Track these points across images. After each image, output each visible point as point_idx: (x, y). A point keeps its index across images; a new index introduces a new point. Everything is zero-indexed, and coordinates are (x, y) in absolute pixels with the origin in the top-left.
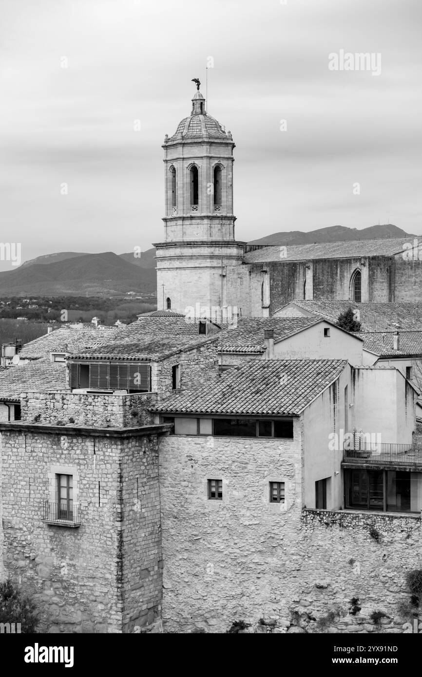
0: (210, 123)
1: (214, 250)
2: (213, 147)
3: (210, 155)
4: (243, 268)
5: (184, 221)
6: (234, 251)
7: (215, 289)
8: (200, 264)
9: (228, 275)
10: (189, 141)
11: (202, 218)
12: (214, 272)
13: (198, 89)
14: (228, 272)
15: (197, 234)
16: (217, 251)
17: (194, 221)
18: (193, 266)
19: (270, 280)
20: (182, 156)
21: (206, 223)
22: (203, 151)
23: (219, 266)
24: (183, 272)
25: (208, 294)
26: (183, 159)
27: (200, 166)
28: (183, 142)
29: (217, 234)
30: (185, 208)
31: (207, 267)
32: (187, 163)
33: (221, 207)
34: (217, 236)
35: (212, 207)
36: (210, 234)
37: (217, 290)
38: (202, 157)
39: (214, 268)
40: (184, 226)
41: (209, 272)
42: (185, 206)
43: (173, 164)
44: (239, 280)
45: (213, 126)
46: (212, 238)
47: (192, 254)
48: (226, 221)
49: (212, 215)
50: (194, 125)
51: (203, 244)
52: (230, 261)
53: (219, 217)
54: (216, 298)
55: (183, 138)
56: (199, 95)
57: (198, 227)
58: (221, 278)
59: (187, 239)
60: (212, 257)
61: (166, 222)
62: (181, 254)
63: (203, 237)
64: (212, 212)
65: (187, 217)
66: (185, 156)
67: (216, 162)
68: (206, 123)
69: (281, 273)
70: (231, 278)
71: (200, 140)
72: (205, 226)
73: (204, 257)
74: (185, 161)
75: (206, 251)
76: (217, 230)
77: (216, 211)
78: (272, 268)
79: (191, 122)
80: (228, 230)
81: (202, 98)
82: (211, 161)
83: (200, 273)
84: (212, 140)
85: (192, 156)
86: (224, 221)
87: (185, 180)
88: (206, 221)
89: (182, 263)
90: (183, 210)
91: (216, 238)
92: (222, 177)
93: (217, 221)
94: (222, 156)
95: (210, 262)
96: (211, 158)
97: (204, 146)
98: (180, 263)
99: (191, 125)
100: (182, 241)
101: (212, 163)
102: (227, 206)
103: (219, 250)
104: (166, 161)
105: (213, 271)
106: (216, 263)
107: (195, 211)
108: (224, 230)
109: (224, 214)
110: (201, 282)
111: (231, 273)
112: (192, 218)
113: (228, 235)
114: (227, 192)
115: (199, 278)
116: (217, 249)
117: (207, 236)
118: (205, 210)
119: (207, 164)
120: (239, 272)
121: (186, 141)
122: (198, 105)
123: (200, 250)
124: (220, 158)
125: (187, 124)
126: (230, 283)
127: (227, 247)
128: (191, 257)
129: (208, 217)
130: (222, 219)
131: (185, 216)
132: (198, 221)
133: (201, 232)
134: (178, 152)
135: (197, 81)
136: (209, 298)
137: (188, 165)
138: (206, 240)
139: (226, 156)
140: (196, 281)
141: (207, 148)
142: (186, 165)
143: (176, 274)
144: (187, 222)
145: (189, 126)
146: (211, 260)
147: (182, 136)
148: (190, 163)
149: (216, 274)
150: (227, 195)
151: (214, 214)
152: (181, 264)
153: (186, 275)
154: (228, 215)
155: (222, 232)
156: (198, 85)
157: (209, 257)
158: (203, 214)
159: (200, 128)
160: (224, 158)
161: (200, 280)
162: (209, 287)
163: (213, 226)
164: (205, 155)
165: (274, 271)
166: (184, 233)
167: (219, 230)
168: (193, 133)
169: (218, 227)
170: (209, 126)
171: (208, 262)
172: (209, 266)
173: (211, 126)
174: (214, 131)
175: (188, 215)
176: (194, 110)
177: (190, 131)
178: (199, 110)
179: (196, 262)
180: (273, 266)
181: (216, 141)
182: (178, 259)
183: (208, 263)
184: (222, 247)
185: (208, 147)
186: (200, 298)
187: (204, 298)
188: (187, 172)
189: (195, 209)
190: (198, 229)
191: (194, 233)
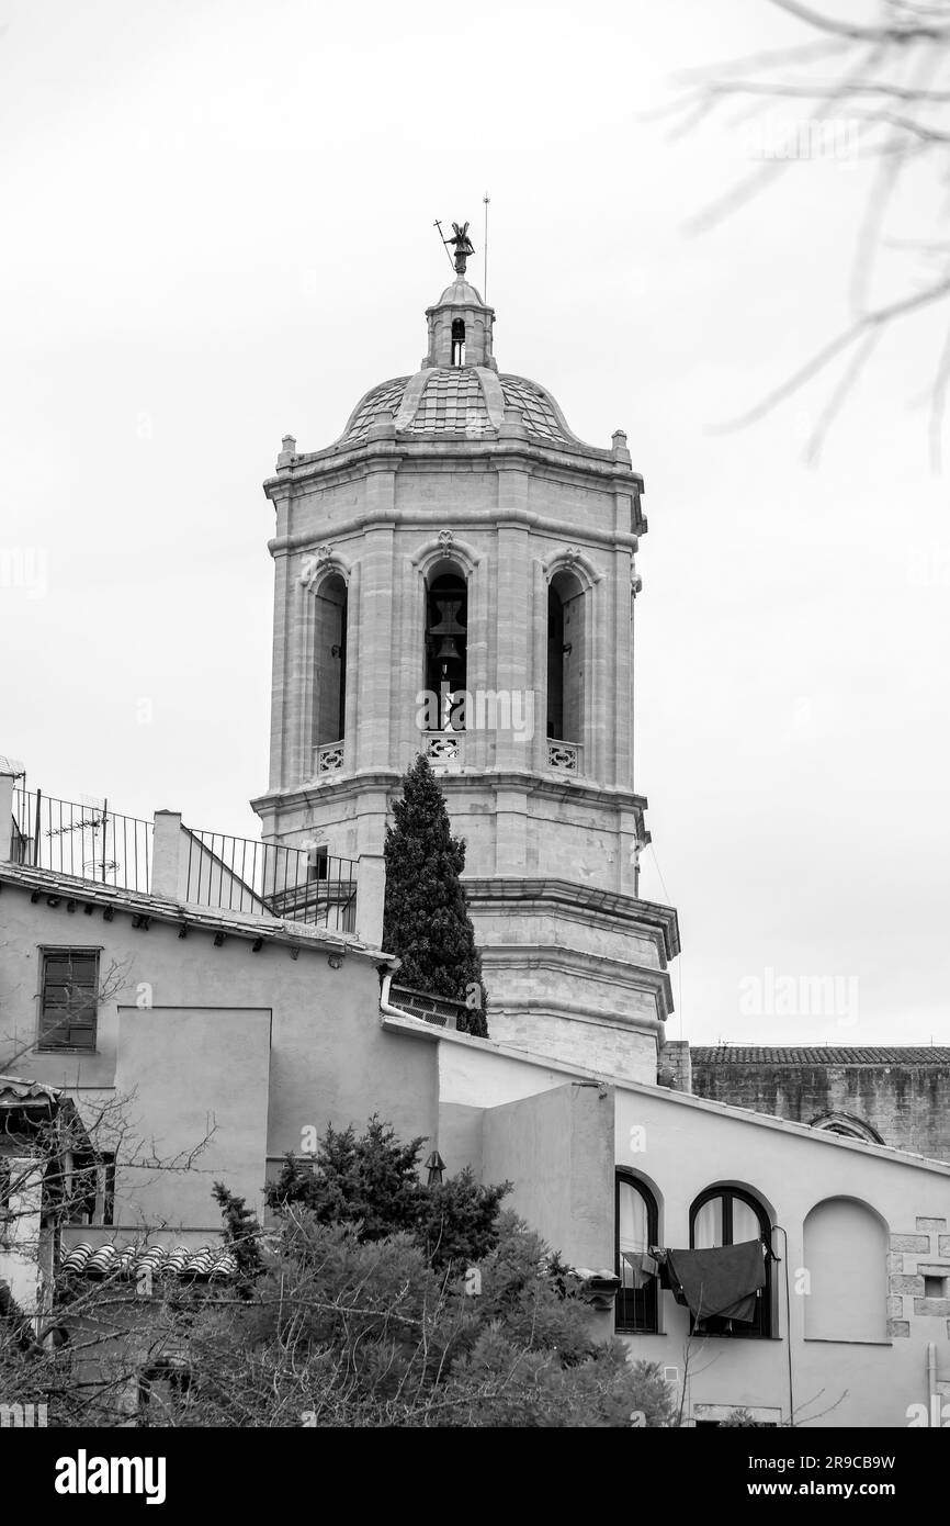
5: (534, 802)
17: (572, 811)
40: (534, 824)
57: (590, 843)
132: (593, 815)
137: (546, 556)
144: (544, 808)
166: (531, 854)
179: (607, 996)
189: (558, 758)
190: (591, 849)
191: (574, 863)
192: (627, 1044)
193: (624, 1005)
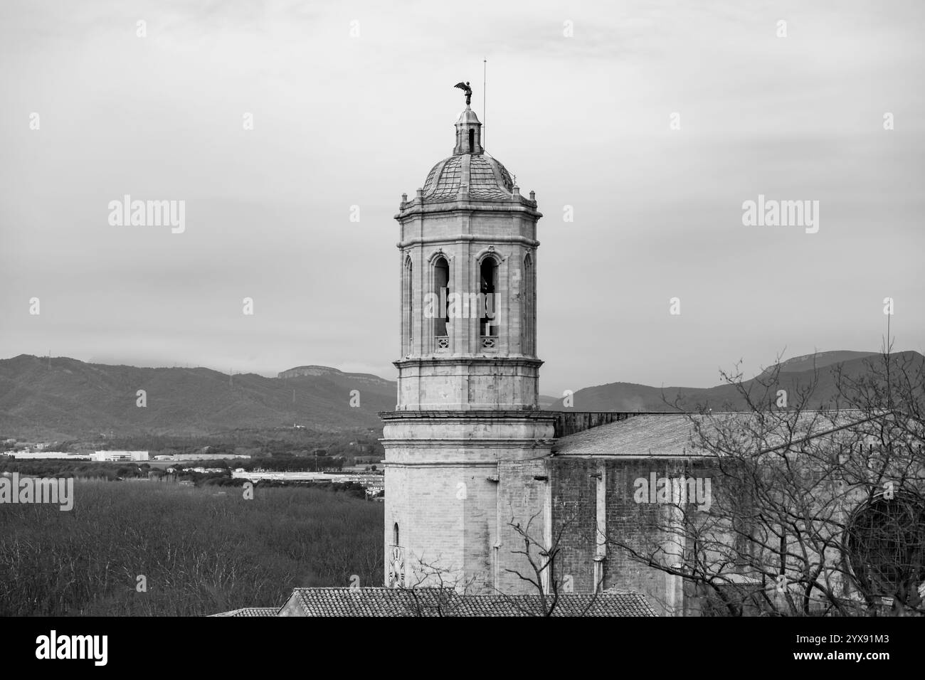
0: (481, 171)
1: (475, 430)
2: (479, 220)
3: (470, 236)
4: (537, 466)
5: (423, 369)
6: (520, 431)
7: (476, 508)
8: (447, 456)
9: (501, 481)
10: (433, 208)
11: (453, 363)
12: (474, 474)
13: (468, 103)
14: (502, 474)
15: (445, 396)
16: (482, 431)
17: (439, 369)
18: (432, 461)
19: (553, 497)
20: (419, 239)
21: (460, 373)
22: (455, 227)
23: (486, 460)
24: (415, 472)
25: (461, 519)
26: (423, 243)
27: (451, 257)
28: (421, 210)
29: (486, 395)
30: (425, 343)
31: (458, 464)
32: (430, 251)
33: (496, 340)
34: (484, 398)
35: (474, 342)
36: (469, 396)
37: (482, 510)
38: (455, 240)
39: (473, 465)
40: (423, 379)
41: (463, 474)
42: (425, 337)
43: (410, 254)
44: (528, 490)
45: (487, 176)
46: (472, 404)
47: (433, 436)
48: (506, 369)
49: (473, 357)
50: (450, 175)
51: (450, 416)
52: (511, 451)
53: (487, 362)
54: (477, 528)
55: (423, 201)
56: (468, 116)
57: (446, 382)
58: (489, 486)
59: (428, 405)
60: (469, 443)
61: (400, 369)
62: (412, 436)
63: (455, 401)
64: (473, 349)
65: (427, 361)
66: (425, 239)
67: (485, 248)
68: (472, 171)
69: (579, 482)
70: (510, 487)
71: (450, 206)
72: (459, 380)
73: (453, 443)
74: (425, 249)
75: (457, 431)
76: (484, 387)
77: (485, 349)
78: (557, 473)
79: (446, 170)
80: (510, 387)
81: (475, 121)
82: (474, 247)
83: (445, 476)
84: (474, 206)
85: (437, 238)
86: (502, 370)
87: (425, 285)
88: (459, 370)
89: (413, 453)
90: (422, 346)
91: (484, 402)
92: (500, 279)
93: (485, 370)
94: (498, 237)
95: (466, 453)
96: (472, 241)
97: (458, 218)
98: (410, 454)
99: (444, 175)
100: (418, 409)
101: (476, 252)
102: (508, 337)
103: (485, 429)
104: (401, 247)
105: (471, 472)
106: (476, 455)
107: (443, 349)
108: (500, 388)
109: (502, 355)
110: (447, 493)
111: (508, 477)
112: (435, 362)
113: (512, 397)
114: (509, 309)
115: (445, 485)
116: (482, 426)
117: (463, 401)
118: (459, 347)
119: (463, 254)
120: (527, 474)
121: (427, 208)
122: (465, 136)
123: (448, 429)
124: (493, 240)
125: (438, 173)
126: (507, 496)
127: (504, 421)
128: (430, 443)
129: (463, 362)
130: (496, 365)
131: (424, 358)
132: (448, 369)
133: (453, 391)
134: (415, 230)
135: (465, 87)
136: (462, 527)
137: (431, 254)
138: (459, 409)
139: (506, 237)
140: (438, 491)
141: (464, 222)
142: (427, 257)
143: (405, 477)
144: (428, 371)
145: (440, 178)
146: (469, 450)
147: (422, 199)
148: (434, 251)
149: (478, 477)
150: (508, 317)
151: (480, 356)
152: (411, 457)
153: (420, 480)
154: (511, 356)
155: (496, 391)
156: (469, 95)
157: (462, 443)
158: (457, 356)
159: (458, 180)
160: (503, 241)
161: (447, 490)
162: (462, 505)
163: (476, 379)
164: (459, 235)
165: (561, 477)
166: (421, 394)
167: (490, 387)
168: (446, 191)
169: (487, 381)
170: (478, 176)
171: (461, 453)
172: (462, 460)
173: (482, 176)
174: (488, 187)
175: (430, 357)
176: (457, 145)
177: (441, 186)
178: (466, 145)
179: (439, 453)
180: (559, 468)
181: (483, 207)
182: (408, 446)
183: (460, 455)
184: (492, 421)
185: (466, 219)
186: (446, 528)
187: (454, 528)
188: (430, 269)
189: (442, 344)
190: (447, 385)
191: (440, 393)
192: (449, 473)
193: (449, 456)
